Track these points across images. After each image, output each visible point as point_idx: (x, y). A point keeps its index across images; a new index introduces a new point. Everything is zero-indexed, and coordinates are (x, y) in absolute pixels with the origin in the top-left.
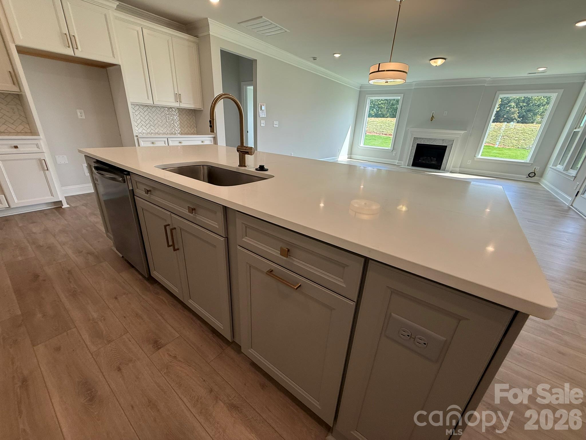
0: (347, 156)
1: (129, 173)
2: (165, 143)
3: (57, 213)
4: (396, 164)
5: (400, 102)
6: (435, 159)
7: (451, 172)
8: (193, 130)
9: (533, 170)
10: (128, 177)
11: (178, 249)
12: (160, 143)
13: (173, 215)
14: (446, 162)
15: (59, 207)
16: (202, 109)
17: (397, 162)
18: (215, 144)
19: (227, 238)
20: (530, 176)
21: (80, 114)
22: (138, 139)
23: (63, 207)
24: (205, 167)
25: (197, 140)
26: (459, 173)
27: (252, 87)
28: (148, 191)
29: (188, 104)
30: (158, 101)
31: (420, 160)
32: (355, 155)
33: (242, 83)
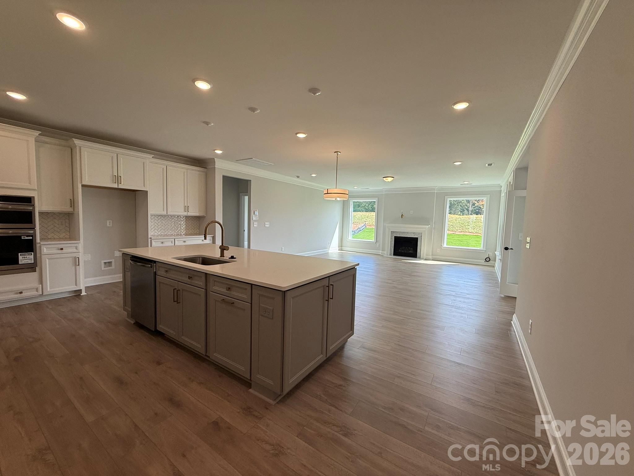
0: (338, 248)
1: (155, 262)
2: (172, 243)
3: (78, 299)
4: (380, 254)
5: (376, 203)
6: (412, 249)
7: (426, 260)
8: (196, 231)
9: (488, 255)
10: (155, 264)
11: (179, 303)
12: (168, 244)
13: (179, 283)
14: (420, 251)
15: (78, 295)
16: (205, 216)
17: (380, 252)
18: (214, 243)
19: (206, 290)
20: (487, 260)
21: (109, 223)
22: (151, 240)
23: (81, 295)
24: (201, 258)
25: (198, 240)
26: (432, 260)
27: (247, 197)
28: (166, 271)
29: (194, 212)
30: (171, 212)
31: (399, 250)
32: (345, 247)
33: (241, 194)
